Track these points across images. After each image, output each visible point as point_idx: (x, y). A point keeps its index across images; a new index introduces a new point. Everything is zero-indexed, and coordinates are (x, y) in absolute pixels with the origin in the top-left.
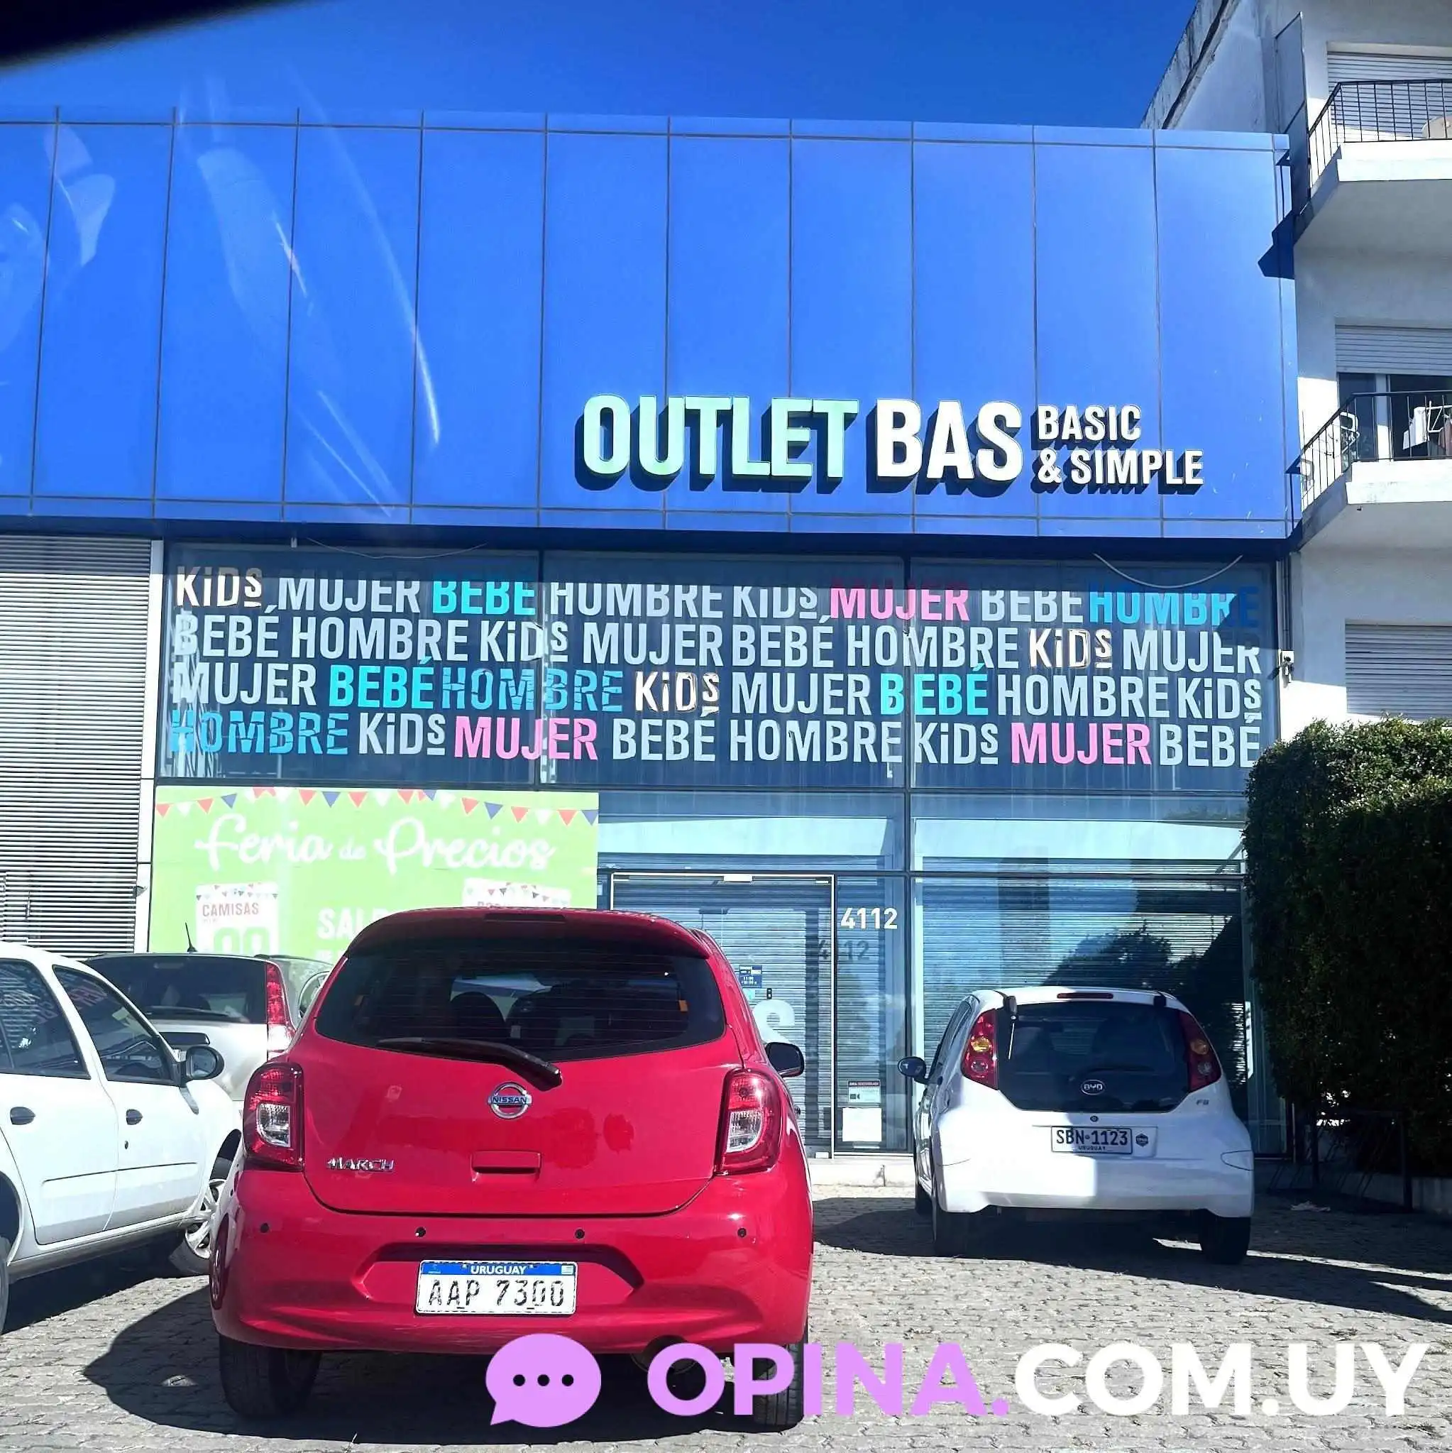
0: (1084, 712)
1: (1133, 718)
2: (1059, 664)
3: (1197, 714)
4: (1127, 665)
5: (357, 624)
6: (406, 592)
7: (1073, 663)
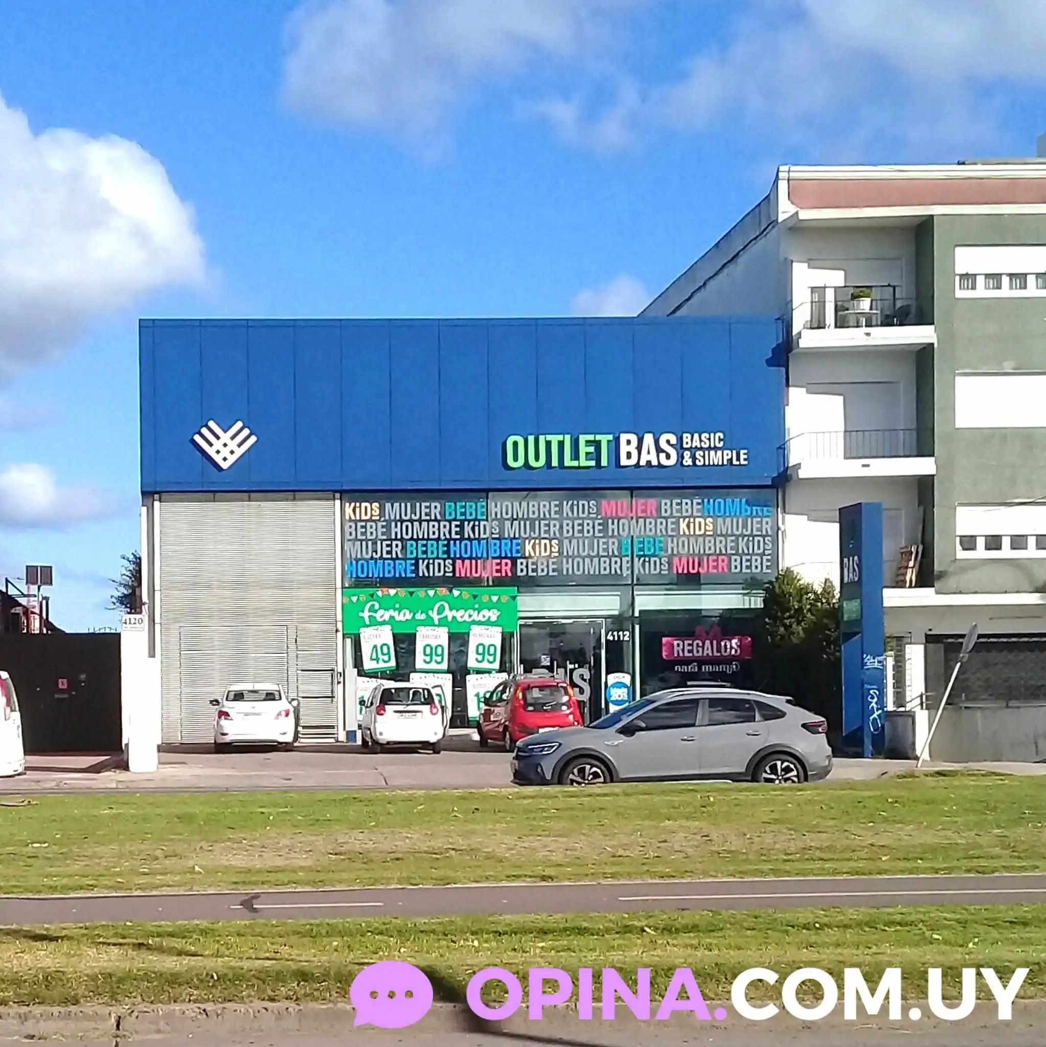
0: (702, 552)
1: (721, 554)
2: (692, 533)
3: (746, 551)
4: (719, 533)
5: (416, 524)
6: (436, 511)
7: (697, 532)
